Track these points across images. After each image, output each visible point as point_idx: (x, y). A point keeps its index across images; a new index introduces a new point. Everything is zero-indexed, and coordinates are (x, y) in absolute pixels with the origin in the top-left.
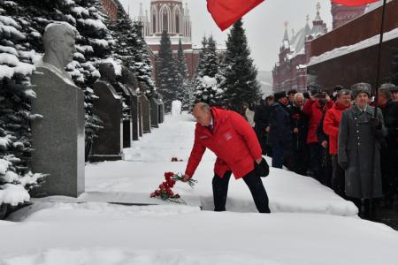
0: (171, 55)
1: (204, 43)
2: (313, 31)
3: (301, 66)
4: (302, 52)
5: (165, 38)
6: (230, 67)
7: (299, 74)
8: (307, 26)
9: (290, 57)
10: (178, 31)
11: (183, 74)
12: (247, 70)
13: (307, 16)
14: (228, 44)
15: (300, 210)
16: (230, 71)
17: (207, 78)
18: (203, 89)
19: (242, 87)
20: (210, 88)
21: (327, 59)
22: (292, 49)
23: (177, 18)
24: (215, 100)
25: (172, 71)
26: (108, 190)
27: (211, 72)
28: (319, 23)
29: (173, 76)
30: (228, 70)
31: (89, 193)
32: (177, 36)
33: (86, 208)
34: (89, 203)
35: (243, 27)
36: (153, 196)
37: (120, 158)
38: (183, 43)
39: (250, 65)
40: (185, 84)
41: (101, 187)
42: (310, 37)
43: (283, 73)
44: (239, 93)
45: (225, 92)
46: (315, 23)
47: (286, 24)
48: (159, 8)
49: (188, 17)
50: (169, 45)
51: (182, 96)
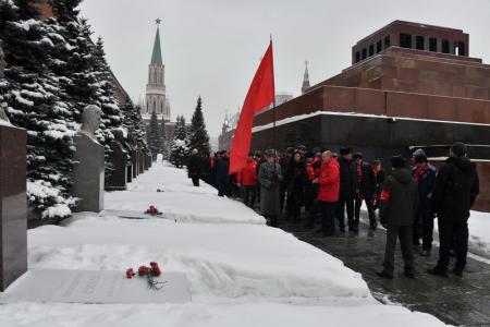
0: (157, 126)
1: (178, 120)
4: (235, 127)
5: (154, 116)
6: (193, 135)
9: (229, 130)
10: (162, 112)
11: (164, 137)
12: (203, 136)
16: (193, 137)
17: (179, 141)
18: (176, 147)
20: (181, 147)
22: (230, 126)
23: (162, 104)
24: (184, 154)
25: (157, 136)
27: (181, 137)
29: (158, 139)
31: (107, 210)
32: (161, 115)
33: (105, 219)
34: (107, 217)
36: (145, 213)
37: (124, 189)
38: (165, 119)
40: (165, 144)
41: (113, 207)
43: (224, 139)
45: (190, 149)
47: (227, 111)
48: (151, 97)
49: (168, 103)
50: (156, 120)
51: (163, 151)
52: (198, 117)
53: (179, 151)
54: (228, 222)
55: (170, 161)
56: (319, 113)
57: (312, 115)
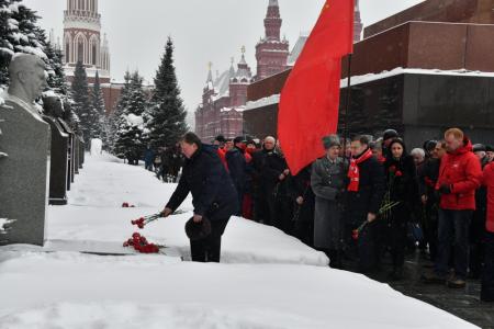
0: (86, 89)
1: (127, 79)
2: (238, 74)
3: (225, 109)
4: (226, 94)
6: (158, 106)
7: (222, 117)
8: (232, 69)
9: (214, 99)
10: (94, 63)
11: (100, 109)
12: (176, 110)
13: (232, 59)
14: (156, 82)
15: (276, 261)
16: (158, 110)
17: (132, 116)
18: (128, 128)
19: (171, 128)
20: (136, 127)
21: (264, 105)
22: (216, 91)
23: (94, 49)
24: (142, 140)
25: (86, 106)
26: (71, 238)
27: (136, 110)
28: (243, 67)
29: (88, 111)
30: (157, 109)
31: (52, 241)
32: (94, 68)
33: (57, 257)
34: (59, 253)
35: (173, 64)
36: (126, 245)
37: (64, 203)
38: (100, 76)
39: (180, 105)
40: (101, 120)
42: (235, 80)
43: (206, 114)
44: (167, 134)
45: (153, 133)
46: (240, 66)
47: (210, 64)
48: (73, 35)
49: (107, 48)
50: (85, 77)
51: (99, 133)
52: (166, 74)
53: (131, 134)
54: (265, 261)
55: (116, 152)
56: (398, 71)
57: (385, 74)
